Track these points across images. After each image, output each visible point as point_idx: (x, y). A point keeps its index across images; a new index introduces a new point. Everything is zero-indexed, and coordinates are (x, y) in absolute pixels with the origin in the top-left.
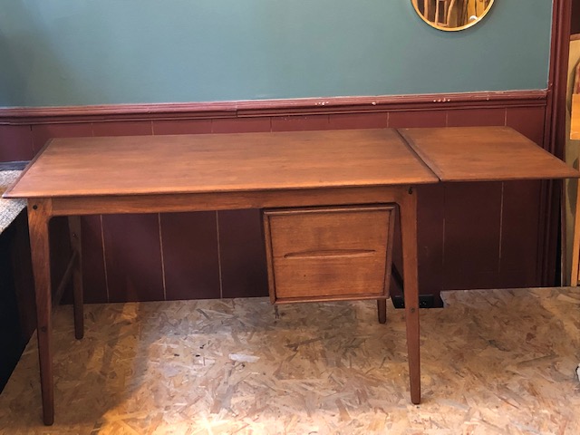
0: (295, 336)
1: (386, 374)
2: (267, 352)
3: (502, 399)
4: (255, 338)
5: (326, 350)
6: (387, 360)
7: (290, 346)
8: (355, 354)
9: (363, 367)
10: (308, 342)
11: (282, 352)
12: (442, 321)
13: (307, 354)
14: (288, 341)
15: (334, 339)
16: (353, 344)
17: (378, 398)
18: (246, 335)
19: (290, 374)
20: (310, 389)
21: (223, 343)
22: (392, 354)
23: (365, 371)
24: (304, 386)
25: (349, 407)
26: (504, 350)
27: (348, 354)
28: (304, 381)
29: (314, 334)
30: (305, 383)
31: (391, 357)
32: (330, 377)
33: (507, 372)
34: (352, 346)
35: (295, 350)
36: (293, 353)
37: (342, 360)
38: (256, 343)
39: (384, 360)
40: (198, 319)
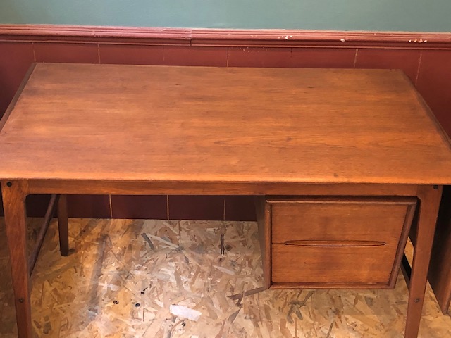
0: (240, 281)
2: (210, 305)
4: (199, 282)
5: (271, 305)
7: (233, 297)
10: (251, 293)
11: (224, 305)
13: (250, 313)
14: (232, 289)
16: (300, 299)
18: (189, 277)
21: (166, 288)
22: (340, 318)
27: (294, 315)
29: (259, 279)
31: (339, 323)
34: (298, 303)
35: (239, 304)
36: (238, 308)
37: (287, 325)
38: (199, 291)
39: (331, 327)
40: (143, 248)
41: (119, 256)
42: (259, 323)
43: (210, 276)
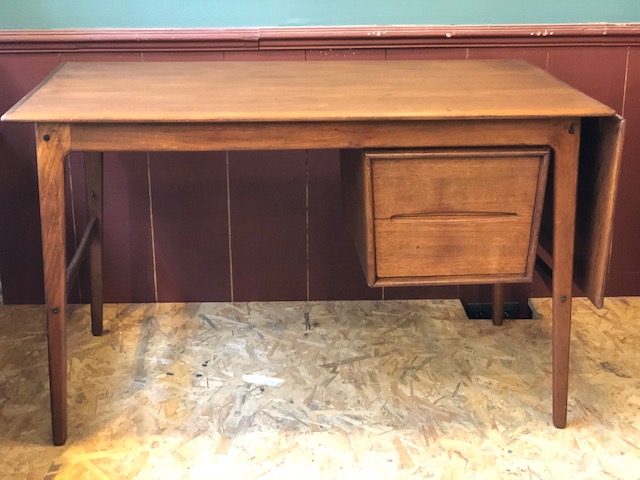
0: (334, 352)
1: (462, 405)
2: (296, 374)
3: (629, 443)
4: (278, 354)
5: (377, 371)
6: (462, 387)
7: (326, 366)
8: (416, 379)
9: (430, 394)
10: (350, 361)
11: (315, 374)
12: (535, 337)
13: (350, 378)
14: (324, 359)
15: (387, 357)
16: (415, 364)
17: (452, 438)
18: (265, 350)
19: (328, 403)
20: (357, 423)
21: (235, 360)
22: (469, 378)
23: (432, 400)
24: (347, 419)
25: (411, 449)
26: (624, 376)
27: (408, 378)
28: (347, 412)
29: (359, 349)
30: (349, 416)
31: (468, 382)
32: (384, 407)
33: (631, 405)
34: (414, 368)
35: (334, 371)
36: (333, 375)
37: (400, 386)
38: (281, 361)
39: (458, 386)
40: (200, 327)
41: (170, 335)
42: (363, 387)
43: (293, 348)
